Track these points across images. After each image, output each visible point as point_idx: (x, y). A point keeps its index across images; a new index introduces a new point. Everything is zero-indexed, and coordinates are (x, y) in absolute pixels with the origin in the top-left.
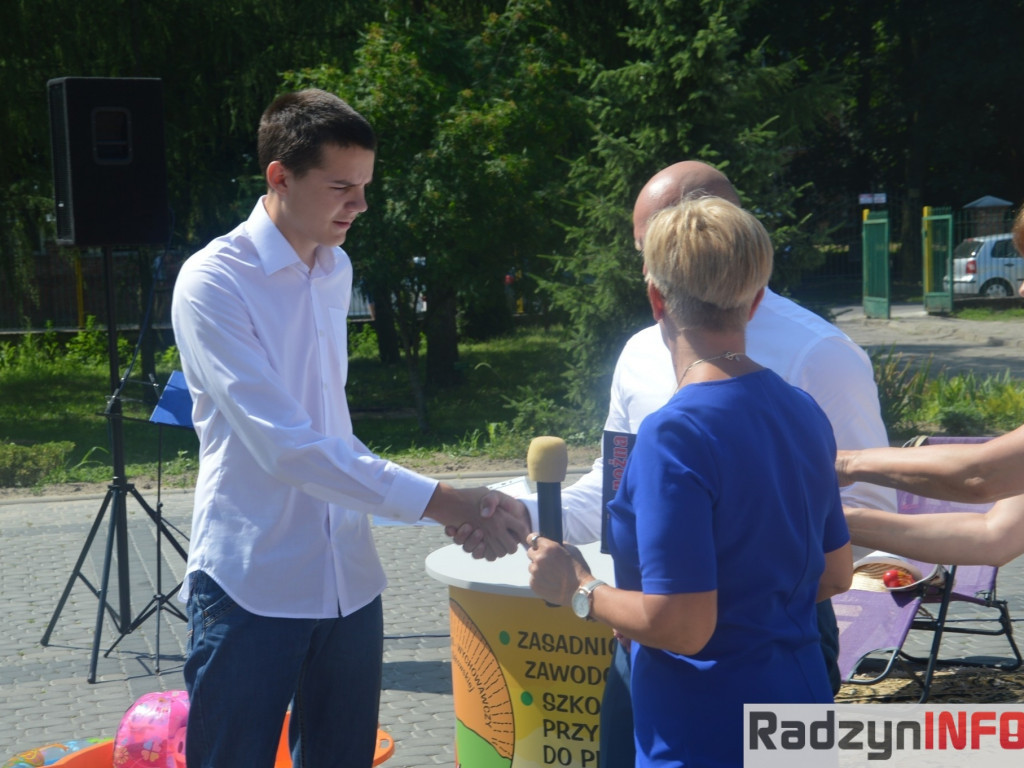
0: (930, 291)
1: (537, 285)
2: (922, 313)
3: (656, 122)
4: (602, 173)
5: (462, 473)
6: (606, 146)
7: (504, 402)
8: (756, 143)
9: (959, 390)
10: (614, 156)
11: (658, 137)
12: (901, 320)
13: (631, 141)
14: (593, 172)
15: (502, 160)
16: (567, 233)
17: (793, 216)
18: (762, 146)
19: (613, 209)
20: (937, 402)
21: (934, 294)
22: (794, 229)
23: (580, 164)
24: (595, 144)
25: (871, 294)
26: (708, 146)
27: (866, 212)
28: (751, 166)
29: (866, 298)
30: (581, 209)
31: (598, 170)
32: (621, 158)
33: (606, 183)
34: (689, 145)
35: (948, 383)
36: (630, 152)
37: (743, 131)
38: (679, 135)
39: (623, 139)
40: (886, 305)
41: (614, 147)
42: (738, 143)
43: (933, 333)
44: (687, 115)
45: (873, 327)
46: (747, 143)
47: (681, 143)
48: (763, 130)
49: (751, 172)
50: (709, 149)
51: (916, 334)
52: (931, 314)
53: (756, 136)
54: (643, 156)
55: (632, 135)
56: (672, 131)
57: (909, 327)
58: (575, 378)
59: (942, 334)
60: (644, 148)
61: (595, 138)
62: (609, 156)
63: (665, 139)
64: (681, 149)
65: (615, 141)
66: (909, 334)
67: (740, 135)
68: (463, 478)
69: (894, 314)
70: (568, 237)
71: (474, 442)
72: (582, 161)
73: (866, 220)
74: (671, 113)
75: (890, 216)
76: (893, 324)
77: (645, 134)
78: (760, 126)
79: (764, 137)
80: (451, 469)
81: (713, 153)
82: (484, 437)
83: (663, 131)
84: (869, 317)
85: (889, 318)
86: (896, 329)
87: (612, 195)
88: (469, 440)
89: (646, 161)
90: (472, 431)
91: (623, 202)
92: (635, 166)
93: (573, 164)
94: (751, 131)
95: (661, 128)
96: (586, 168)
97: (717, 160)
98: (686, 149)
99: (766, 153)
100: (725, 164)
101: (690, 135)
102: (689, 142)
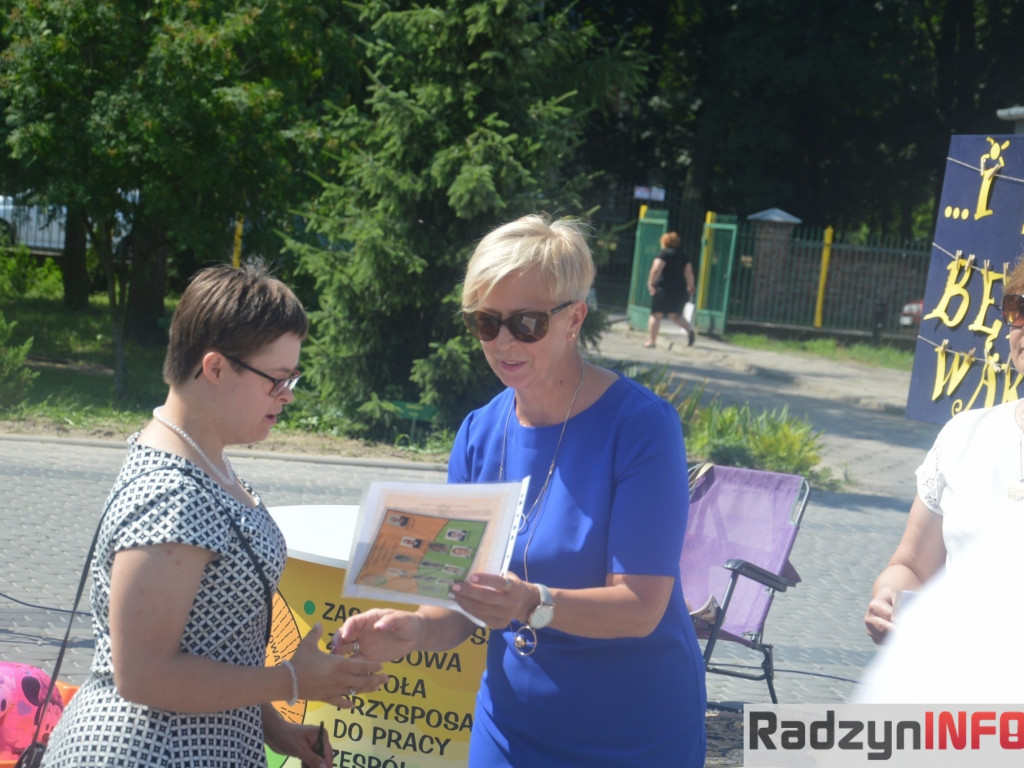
1: (284, 245)
3: (442, 78)
4: (373, 128)
6: (383, 98)
8: (549, 118)
9: (732, 422)
10: (390, 111)
11: (441, 97)
13: (413, 96)
14: (363, 126)
16: (324, 189)
17: (580, 206)
18: (555, 123)
19: (381, 171)
20: (706, 433)
21: (706, 312)
23: (350, 114)
24: (371, 94)
26: (496, 114)
28: (540, 144)
29: (631, 306)
30: (343, 165)
31: (369, 124)
32: (397, 114)
33: (378, 139)
34: (474, 110)
35: (721, 413)
36: (407, 109)
37: (535, 102)
38: (466, 97)
39: (402, 93)
41: (392, 102)
42: (528, 116)
44: (476, 76)
46: (539, 117)
47: (467, 107)
48: (560, 104)
49: (539, 152)
50: (497, 118)
53: (549, 110)
54: (422, 116)
55: (413, 90)
56: (458, 91)
58: (317, 355)
60: (424, 106)
61: (371, 88)
62: (385, 110)
63: (448, 99)
64: (466, 113)
65: (393, 95)
66: (677, 354)
67: (532, 106)
70: (325, 194)
72: (352, 111)
73: (642, 219)
74: (459, 71)
75: (670, 217)
77: (427, 92)
78: (555, 100)
79: (558, 114)
81: (501, 123)
83: (449, 90)
84: (632, 329)
87: (382, 154)
89: (424, 121)
91: (394, 163)
92: (412, 126)
93: (342, 113)
94: (544, 104)
95: (446, 87)
96: (356, 120)
97: (504, 132)
98: (471, 115)
99: (559, 132)
100: (513, 137)
101: (477, 100)
102: (476, 106)
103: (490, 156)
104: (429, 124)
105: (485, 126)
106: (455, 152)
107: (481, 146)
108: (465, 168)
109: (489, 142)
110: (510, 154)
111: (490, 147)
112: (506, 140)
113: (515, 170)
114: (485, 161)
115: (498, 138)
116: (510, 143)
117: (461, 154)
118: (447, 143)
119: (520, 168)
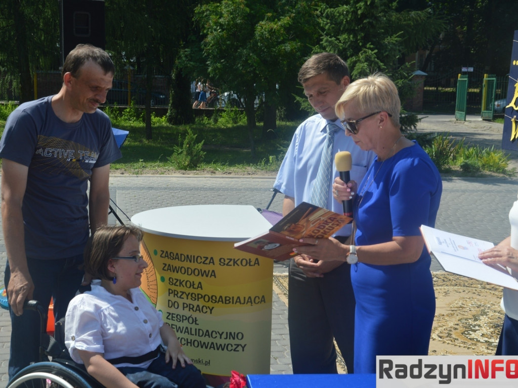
0: (484, 110)
1: (296, 99)
2: (480, 119)
3: (349, 32)
5: (253, 176)
6: (327, 41)
7: (278, 147)
8: (392, 43)
9: (472, 153)
10: (330, 46)
11: (349, 38)
12: (470, 122)
13: (338, 39)
15: (289, 44)
17: (406, 75)
18: (394, 44)
20: (462, 158)
21: (485, 111)
22: (406, 81)
23: (317, 48)
24: (322, 40)
25: (459, 110)
26: (370, 43)
27: (459, 75)
28: (387, 53)
29: (456, 112)
32: (333, 47)
34: (362, 43)
35: (468, 150)
36: (336, 44)
37: (387, 37)
38: (359, 38)
39: (333, 38)
40: (464, 115)
41: (330, 42)
42: (384, 43)
43: (482, 128)
44: (362, 29)
45: (457, 124)
46: (389, 42)
47: (359, 42)
48: (396, 37)
49: (387, 56)
50: (371, 44)
51: (475, 128)
52: (483, 120)
53: (392, 40)
54: (342, 46)
55: (339, 37)
56: (355, 36)
57: (473, 125)
59: (485, 129)
60: (344, 43)
61: (322, 37)
62: (327, 46)
63: (351, 39)
64: (359, 44)
65: (330, 39)
66: (472, 128)
67: (386, 39)
68: (253, 178)
69: (467, 119)
71: (263, 163)
72: (318, 47)
73: (459, 79)
74: (356, 28)
75: (468, 77)
76: (466, 123)
77: (344, 37)
78: (395, 36)
79: (396, 41)
80: (250, 174)
81: (372, 46)
82: (267, 162)
83: (351, 36)
84: (457, 120)
85: (465, 120)
86: (467, 125)
88: (261, 162)
89: (343, 48)
90: (262, 159)
92: (338, 50)
93: (314, 48)
94: (391, 37)
95: (351, 34)
96: (319, 50)
97: (372, 50)
98: (361, 44)
99: (395, 47)
100: (376, 51)
101: (363, 38)
102: (362, 41)
103: (368, 59)
104: (345, 49)
105: (366, 48)
106: (354, 59)
107: (364, 55)
108: (357, 64)
109: (367, 54)
110: (375, 58)
111: (367, 55)
112: (373, 52)
113: (378, 63)
114: (366, 61)
115: (370, 51)
116: (375, 53)
117: (357, 59)
118: (352, 56)
119: (380, 62)
